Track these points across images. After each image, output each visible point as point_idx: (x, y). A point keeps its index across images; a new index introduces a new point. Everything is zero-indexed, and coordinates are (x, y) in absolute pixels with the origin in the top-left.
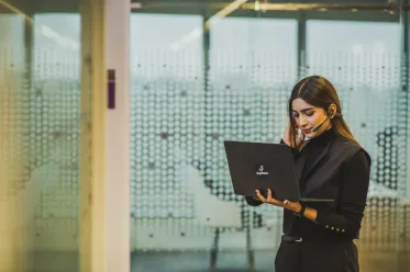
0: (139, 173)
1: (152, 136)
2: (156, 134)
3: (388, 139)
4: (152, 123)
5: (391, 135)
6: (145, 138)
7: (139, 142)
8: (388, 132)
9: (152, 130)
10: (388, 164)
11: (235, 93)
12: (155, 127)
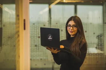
0: (32, 47)
1: (36, 37)
2: (37, 37)
3: (101, 37)
4: (36, 34)
5: (102, 36)
6: (34, 38)
7: (32, 39)
8: (101, 35)
9: (36, 36)
10: (101, 44)
11: (58, 25)
12: (36, 35)
